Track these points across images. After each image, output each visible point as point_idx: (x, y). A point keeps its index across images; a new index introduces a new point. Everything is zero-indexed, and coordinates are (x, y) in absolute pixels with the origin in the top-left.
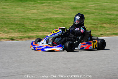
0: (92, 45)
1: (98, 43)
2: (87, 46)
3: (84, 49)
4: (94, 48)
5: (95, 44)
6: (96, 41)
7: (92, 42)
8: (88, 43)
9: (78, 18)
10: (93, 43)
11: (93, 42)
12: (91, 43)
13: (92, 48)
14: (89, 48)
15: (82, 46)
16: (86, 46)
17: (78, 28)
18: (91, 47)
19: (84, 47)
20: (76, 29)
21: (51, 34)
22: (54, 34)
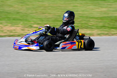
0: (76, 45)
1: (84, 43)
2: (70, 45)
3: (66, 48)
4: (79, 48)
5: (80, 44)
6: (82, 41)
8: (71, 43)
10: (77, 43)
11: (77, 42)
12: (75, 43)
14: (73, 48)
18: (76, 47)
19: (66, 47)
21: (33, 32)
22: (36, 33)
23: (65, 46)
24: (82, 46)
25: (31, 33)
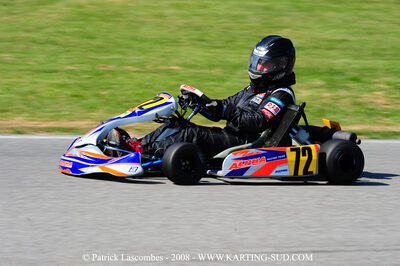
0: (286, 162)
1: (322, 156)
2: (264, 163)
3: (246, 174)
4: (301, 173)
5: (304, 159)
6: (312, 146)
7: (288, 149)
10: (291, 156)
11: (292, 150)
12: (284, 153)
13: (290, 173)
14: (273, 174)
15: (238, 163)
18: (288, 169)
21: (129, 112)
22: (140, 113)
23: (244, 166)
24: (313, 168)
25: (122, 116)
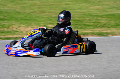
0: (78, 48)
1: (86, 46)
3: (68, 53)
5: (82, 47)
6: (83, 43)
7: (78, 44)
8: (73, 46)
9: (62, 16)
10: (79, 46)
12: (77, 46)
13: (79, 52)
14: (75, 52)
16: (70, 50)
17: (63, 28)
18: (77, 51)
20: (60, 30)
23: (67, 50)
24: (84, 50)
